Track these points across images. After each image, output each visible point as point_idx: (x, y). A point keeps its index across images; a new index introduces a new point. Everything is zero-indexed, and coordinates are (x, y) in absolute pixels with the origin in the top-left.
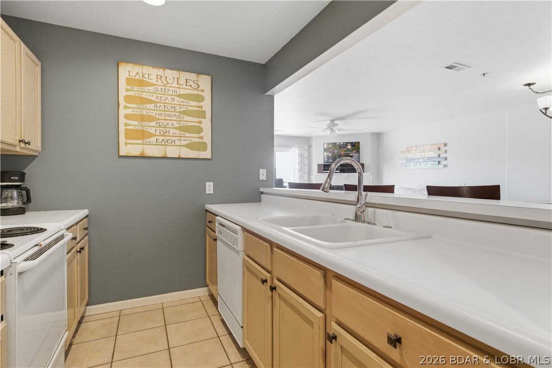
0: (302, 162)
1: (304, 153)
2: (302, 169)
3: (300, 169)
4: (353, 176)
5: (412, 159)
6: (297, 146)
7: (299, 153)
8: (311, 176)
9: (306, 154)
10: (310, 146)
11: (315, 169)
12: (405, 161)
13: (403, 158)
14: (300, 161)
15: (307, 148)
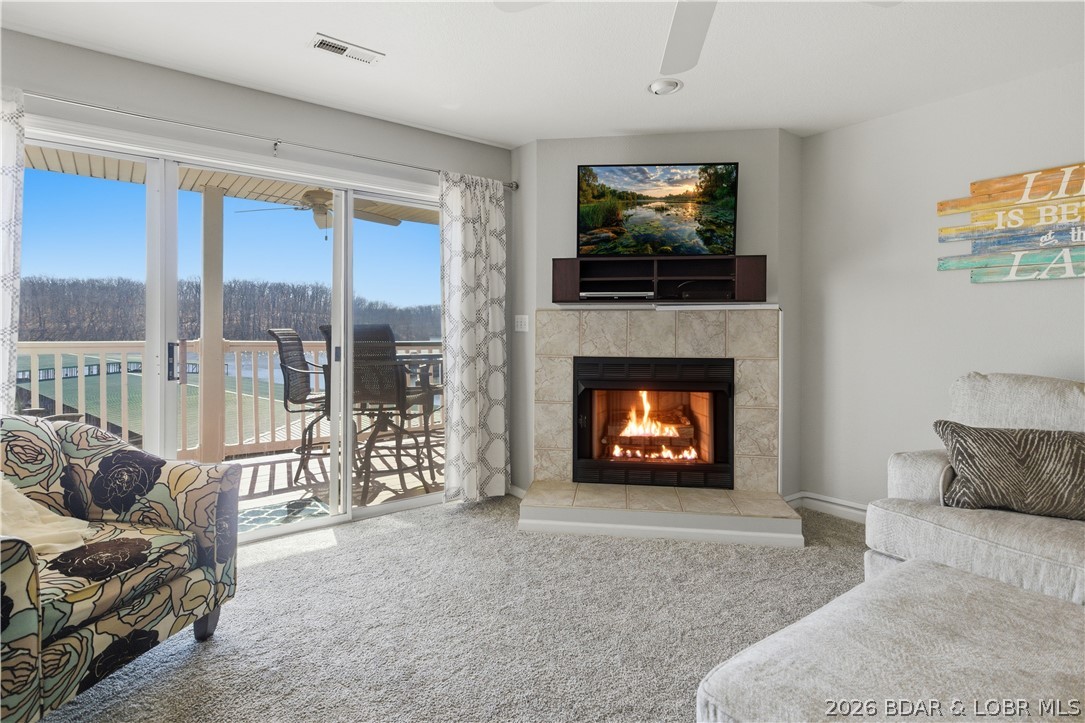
0: (478, 252)
1: (487, 213)
2: (479, 285)
3: (472, 284)
4: (700, 315)
5: (1014, 238)
6: (456, 176)
7: (464, 210)
8: (518, 318)
9: (497, 221)
10: (513, 187)
11: (538, 282)
12: (966, 247)
13: (953, 232)
14: (471, 249)
15: (500, 193)
